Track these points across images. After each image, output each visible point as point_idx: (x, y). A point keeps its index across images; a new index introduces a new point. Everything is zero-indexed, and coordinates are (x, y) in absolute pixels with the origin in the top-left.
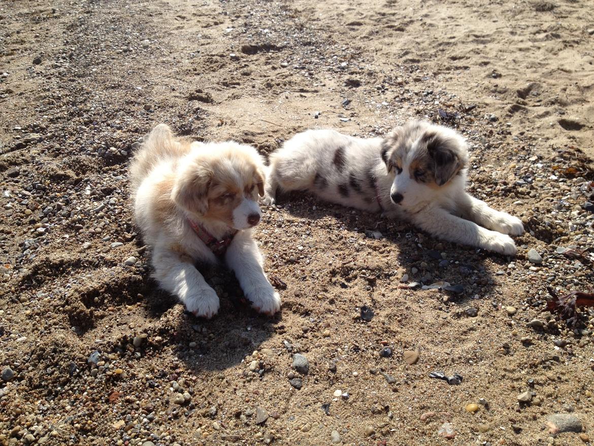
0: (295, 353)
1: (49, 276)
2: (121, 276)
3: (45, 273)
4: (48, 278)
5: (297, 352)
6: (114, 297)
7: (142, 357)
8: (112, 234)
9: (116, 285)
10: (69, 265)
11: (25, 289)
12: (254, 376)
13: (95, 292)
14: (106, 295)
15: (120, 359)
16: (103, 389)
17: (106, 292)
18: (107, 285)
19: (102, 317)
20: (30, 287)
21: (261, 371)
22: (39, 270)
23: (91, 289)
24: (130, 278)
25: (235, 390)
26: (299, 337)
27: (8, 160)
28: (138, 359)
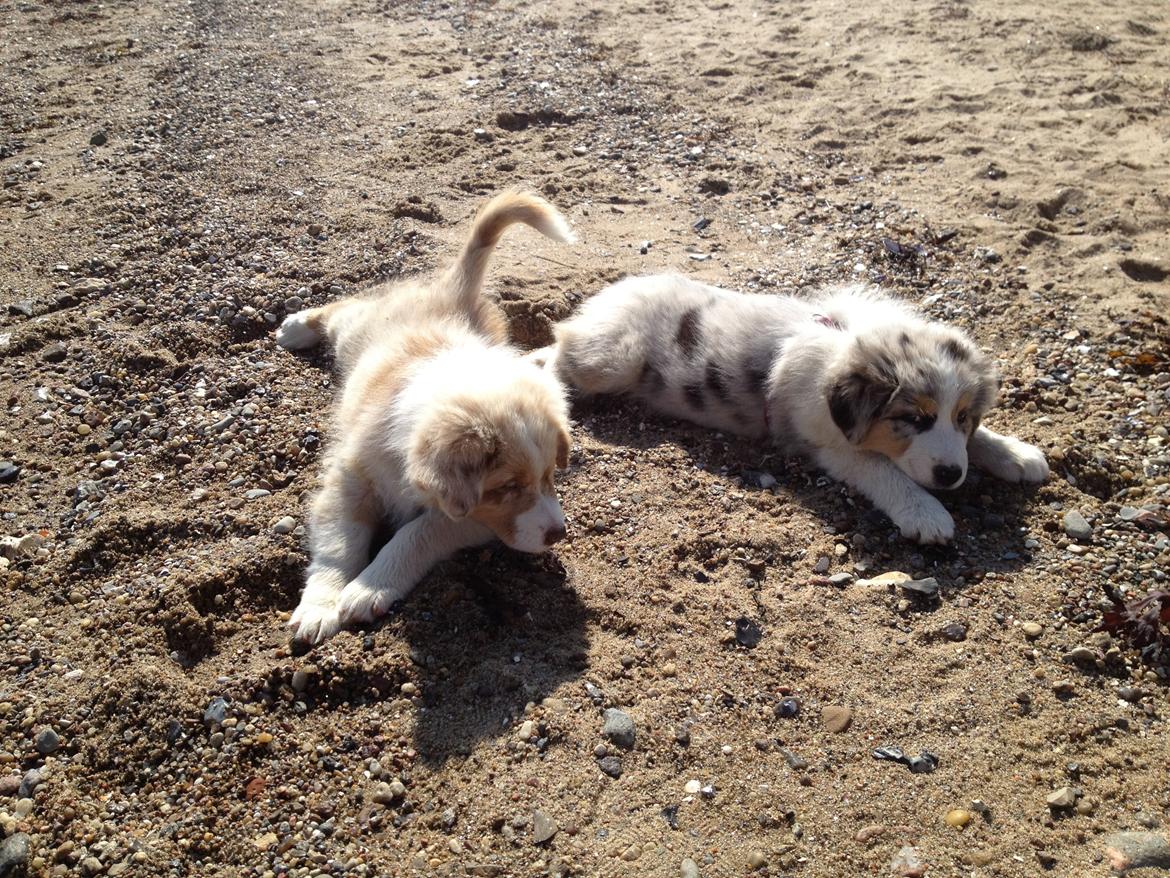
0: (607, 707)
1: (126, 552)
2: (267, 555)
3: (118, 548)
4: (124, 556)
5: (612, 705)
6: (253, 595)
7: (309, 710)
8: (249, 473)
9: (257, 571)
10: (165, 533)
11: (79, 578)
12: (528, 750)
13: (217, 585)
14: (238, 591)
15: (267, 715)
16: (233, 772)
17: (237, 584)
18: (240, 570)
19: (230, 633)
20: (90, 574)
21: (543, 741)
22: (107, 540)
23: (209, 578)
24: (285, 557)
25: (492, 776)
26: (615, 677)
27: (44, 329)
28: (302, 715)
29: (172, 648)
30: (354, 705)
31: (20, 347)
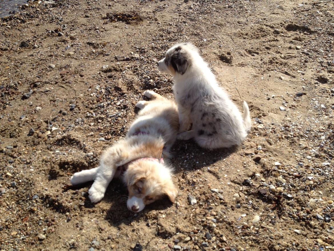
0: (92, 247)
1: (67, 143)
2: (80, 161)
3: (66, 141)
4: (66, 144)
5: (93, 247)
6: (73, 168)
7: (49, 207)
9: (76, 163)
10: (76, 142)
11: (55, 145)
12: (68, 247)
13: (67, 163)
14: (71, 166)
15: (41, 204)
16: (26, 213)
17: (71, 165)
18: (74, 162)
19: (62, 176)
20: (58, 145)
21: (72, 246)
22: (65, 138)
23: (66, 161)
24: (83, 163)
25: (57, 248)
26: (103, 240)
27: (114, 67)
28: (47, 208)
29: (49, 174)
30: (57, 211)
31: (107, 70)
